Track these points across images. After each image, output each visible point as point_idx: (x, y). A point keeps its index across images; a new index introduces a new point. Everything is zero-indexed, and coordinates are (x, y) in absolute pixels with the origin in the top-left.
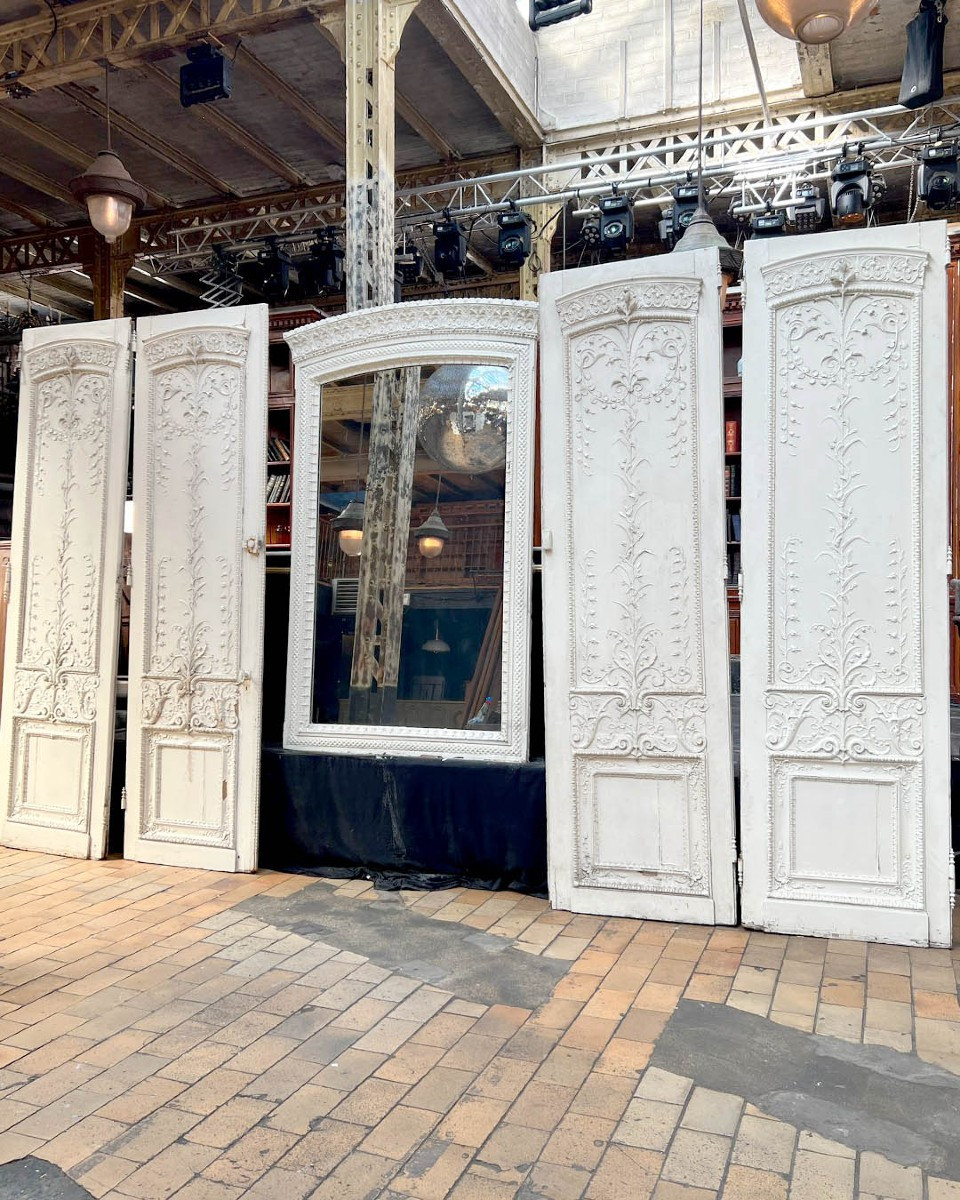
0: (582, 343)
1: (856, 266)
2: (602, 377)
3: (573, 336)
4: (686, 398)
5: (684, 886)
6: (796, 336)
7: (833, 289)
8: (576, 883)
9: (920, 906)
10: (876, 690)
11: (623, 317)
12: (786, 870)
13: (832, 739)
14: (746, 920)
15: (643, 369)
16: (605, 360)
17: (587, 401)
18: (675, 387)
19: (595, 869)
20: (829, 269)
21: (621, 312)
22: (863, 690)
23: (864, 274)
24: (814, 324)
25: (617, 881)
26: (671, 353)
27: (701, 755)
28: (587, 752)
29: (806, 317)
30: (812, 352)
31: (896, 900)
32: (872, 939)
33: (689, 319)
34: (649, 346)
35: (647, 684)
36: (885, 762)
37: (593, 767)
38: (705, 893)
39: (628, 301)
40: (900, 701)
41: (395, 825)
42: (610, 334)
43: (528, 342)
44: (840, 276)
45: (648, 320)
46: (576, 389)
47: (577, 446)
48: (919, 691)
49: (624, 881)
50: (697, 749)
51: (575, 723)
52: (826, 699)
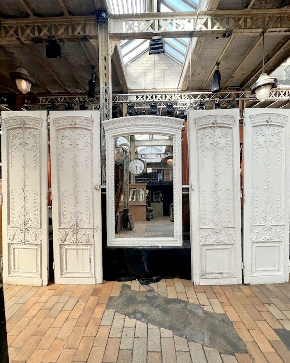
0: (201, 132)
1: (272, 117)
2: (208, 142)
3: (199, 129)
4: (230, 149)
5: (229, 276)
6: (257, 134)
7: (266, 123)
8: (201, 278)
9: (283, 274)
10: (275, 224)
11: (214, 125)
12: (254, 269)
13: (265, 237)
14: (245, 282)
15: (219, 140)
16: (208, 137)
17: (203, 148)
18: (228, 146)
19: (206, 274)
20: (266, 118)
21: (213, 123)
22: (272, 224)
23: (273, 120)
24: (262, 132)
25: (212, 276)
26: (227, 136)
27: (235, 243)
28: (204, 244)
29: (259, 130)
30: (261, 139)
31: (278, 273)
32: (273, 283)
33: (232, 128)
34: (220, 134)
35: (220, 225)
36: (277, 241)
37: (205, 248)
38: (235, 277)
39: (215, 121)
40: (279, 227)
41: (145, 266)
42: (210, 130)
43: (179, 130)
44: (268, 120)
45: (220, 127)
46: (200, 145)
47: (201, 160)
48: (284, 224)
49: (214, 276)
50: (233, 241)
51: (201, 236)
52: (264, 227)
